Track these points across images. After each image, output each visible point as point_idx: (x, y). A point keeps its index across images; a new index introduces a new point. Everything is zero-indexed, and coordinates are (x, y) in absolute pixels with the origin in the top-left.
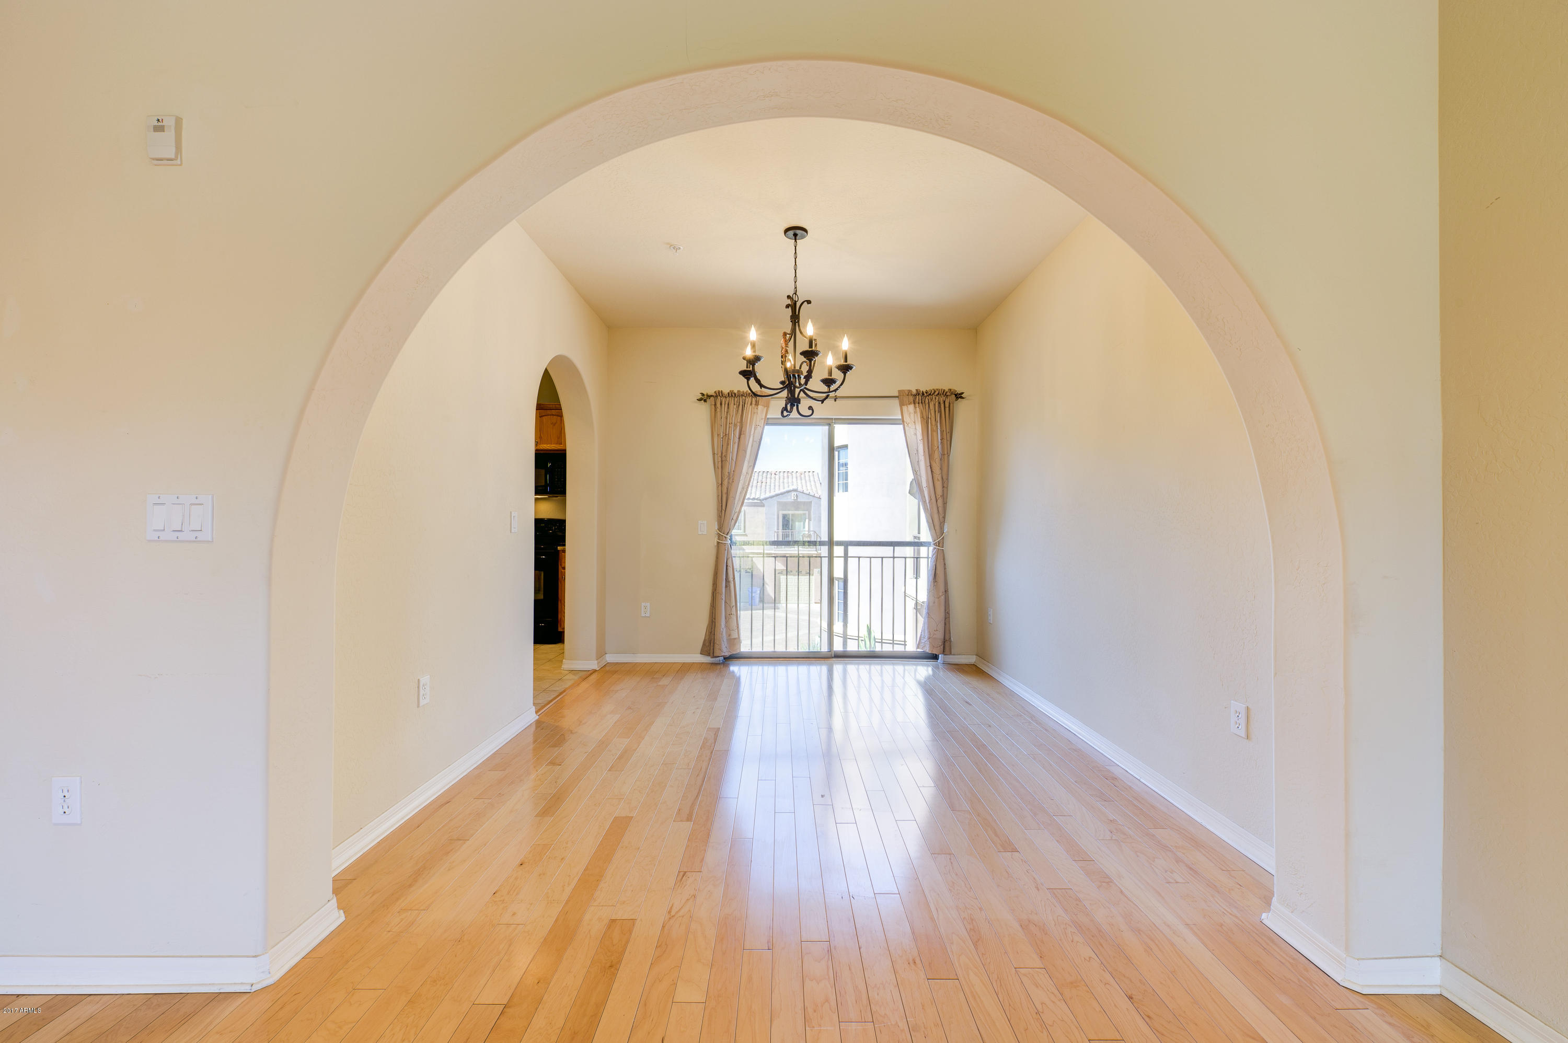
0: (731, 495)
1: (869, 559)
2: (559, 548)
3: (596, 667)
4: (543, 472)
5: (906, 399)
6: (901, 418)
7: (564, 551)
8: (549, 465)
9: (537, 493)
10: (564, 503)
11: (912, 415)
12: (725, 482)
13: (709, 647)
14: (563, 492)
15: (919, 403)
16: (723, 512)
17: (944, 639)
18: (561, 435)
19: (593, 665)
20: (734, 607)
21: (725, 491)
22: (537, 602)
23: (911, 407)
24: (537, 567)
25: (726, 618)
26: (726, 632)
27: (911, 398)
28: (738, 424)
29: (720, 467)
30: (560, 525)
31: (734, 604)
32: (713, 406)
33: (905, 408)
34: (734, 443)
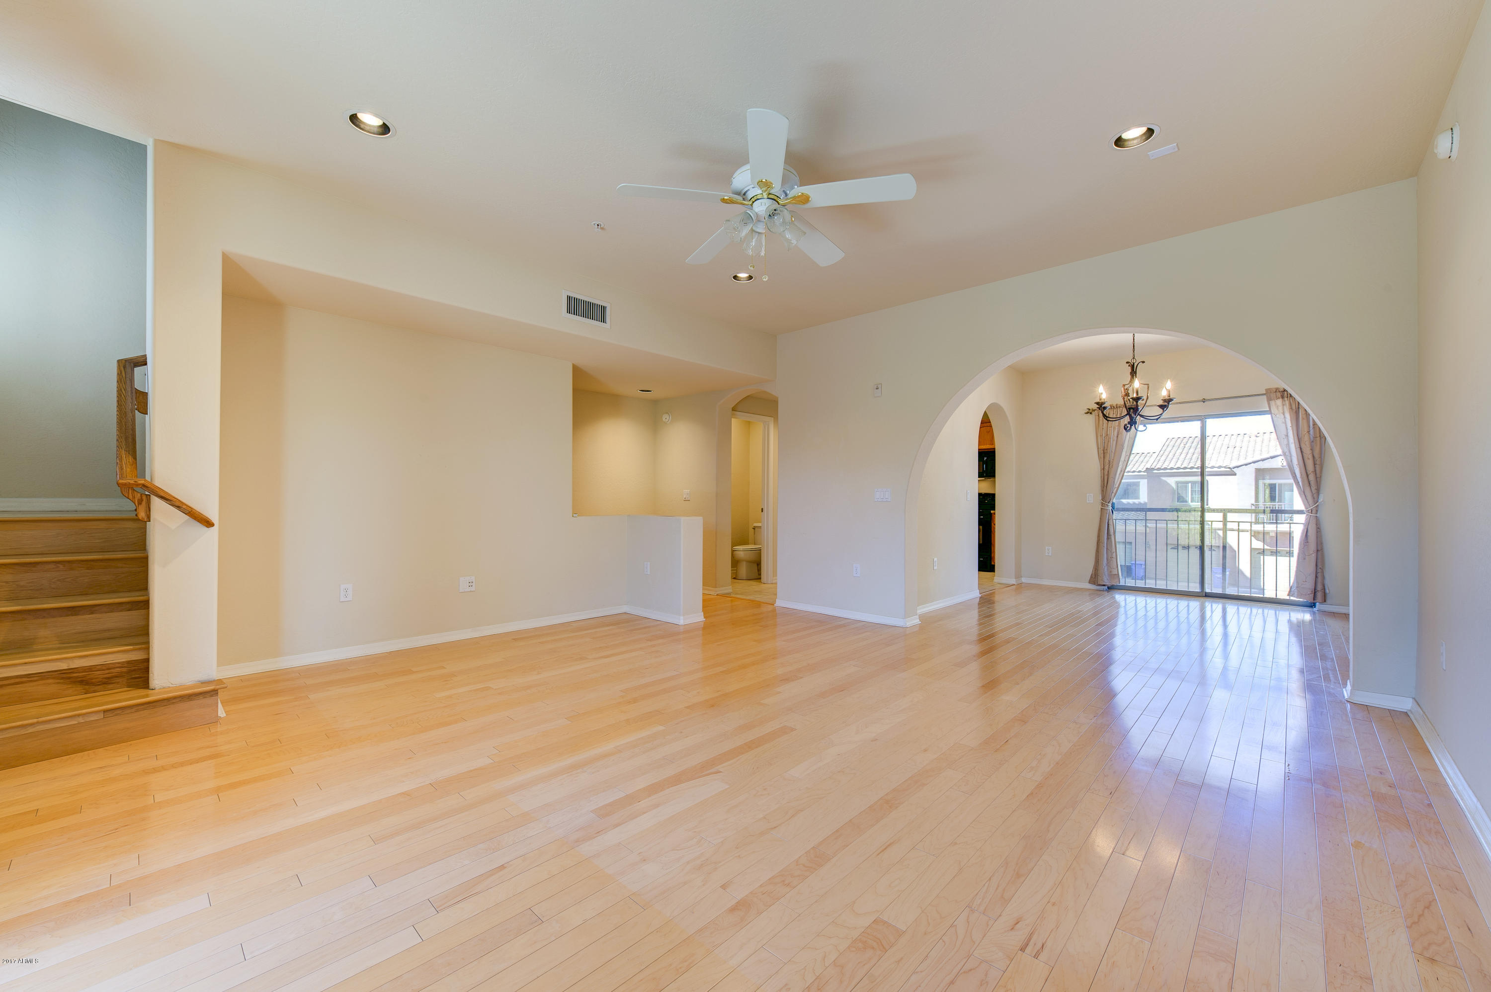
0: (1111, 475)
1: (1237, 523)
2: (992, 512)
3: (1014, 583)
4: (981, 463)
5: (1273, 395)
6: (1268, 409)
7: (995, 514)
8: (985, 458)
9: (979, 477)
10: (994, 482)
11: (1280, 408)
12: (1106, 468)
13: (1094, 579)
14: (994, 476)
15: (1287, 397)
16: (1105, 487)
17: (1315, 589)
18: (992, 441)
19: (1013, 581)
20: (1115, 553)
21: (1106, 473)
22: (979, 545)
23: (1279, 402)
24: (979, 524)
25: (1107, 560)
26: (1108, 570)
27: (1279, 395)
28: (1117, 427)
29: (1102, 457)
30: (992, 497)
31: (1114, 551)
32: (1097, 417)
33: (1272, 403)
34: (1113, 441)
